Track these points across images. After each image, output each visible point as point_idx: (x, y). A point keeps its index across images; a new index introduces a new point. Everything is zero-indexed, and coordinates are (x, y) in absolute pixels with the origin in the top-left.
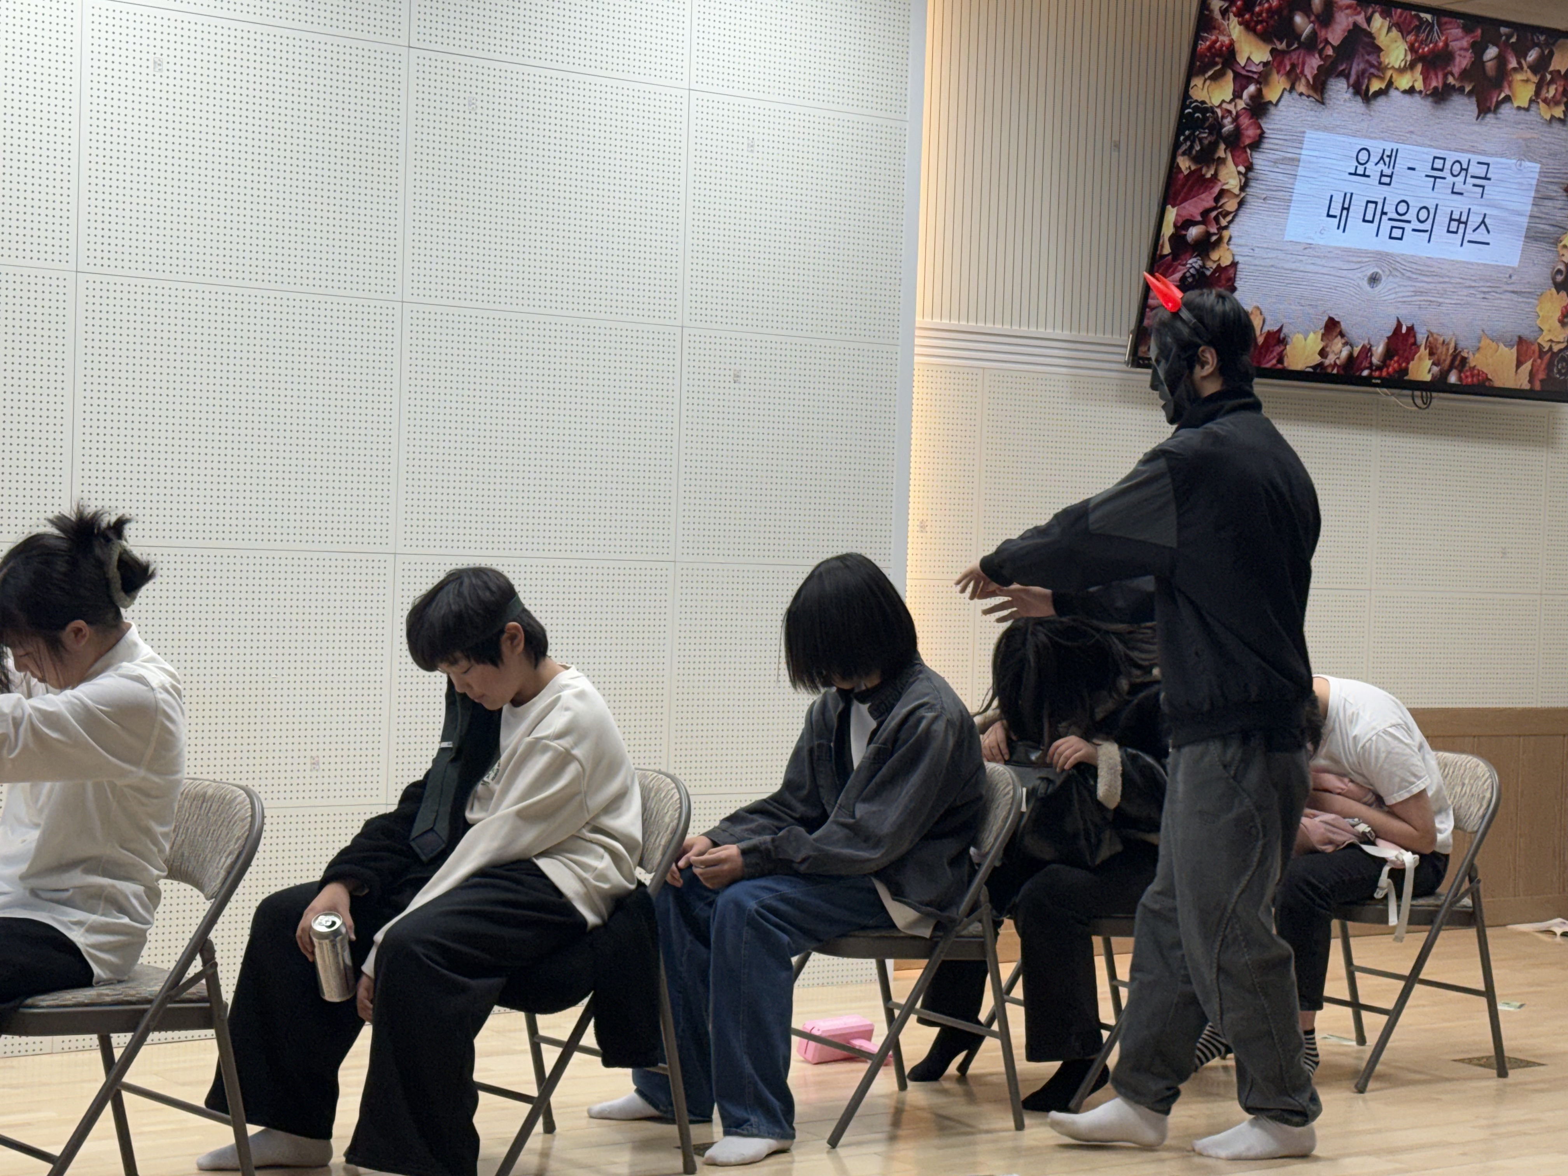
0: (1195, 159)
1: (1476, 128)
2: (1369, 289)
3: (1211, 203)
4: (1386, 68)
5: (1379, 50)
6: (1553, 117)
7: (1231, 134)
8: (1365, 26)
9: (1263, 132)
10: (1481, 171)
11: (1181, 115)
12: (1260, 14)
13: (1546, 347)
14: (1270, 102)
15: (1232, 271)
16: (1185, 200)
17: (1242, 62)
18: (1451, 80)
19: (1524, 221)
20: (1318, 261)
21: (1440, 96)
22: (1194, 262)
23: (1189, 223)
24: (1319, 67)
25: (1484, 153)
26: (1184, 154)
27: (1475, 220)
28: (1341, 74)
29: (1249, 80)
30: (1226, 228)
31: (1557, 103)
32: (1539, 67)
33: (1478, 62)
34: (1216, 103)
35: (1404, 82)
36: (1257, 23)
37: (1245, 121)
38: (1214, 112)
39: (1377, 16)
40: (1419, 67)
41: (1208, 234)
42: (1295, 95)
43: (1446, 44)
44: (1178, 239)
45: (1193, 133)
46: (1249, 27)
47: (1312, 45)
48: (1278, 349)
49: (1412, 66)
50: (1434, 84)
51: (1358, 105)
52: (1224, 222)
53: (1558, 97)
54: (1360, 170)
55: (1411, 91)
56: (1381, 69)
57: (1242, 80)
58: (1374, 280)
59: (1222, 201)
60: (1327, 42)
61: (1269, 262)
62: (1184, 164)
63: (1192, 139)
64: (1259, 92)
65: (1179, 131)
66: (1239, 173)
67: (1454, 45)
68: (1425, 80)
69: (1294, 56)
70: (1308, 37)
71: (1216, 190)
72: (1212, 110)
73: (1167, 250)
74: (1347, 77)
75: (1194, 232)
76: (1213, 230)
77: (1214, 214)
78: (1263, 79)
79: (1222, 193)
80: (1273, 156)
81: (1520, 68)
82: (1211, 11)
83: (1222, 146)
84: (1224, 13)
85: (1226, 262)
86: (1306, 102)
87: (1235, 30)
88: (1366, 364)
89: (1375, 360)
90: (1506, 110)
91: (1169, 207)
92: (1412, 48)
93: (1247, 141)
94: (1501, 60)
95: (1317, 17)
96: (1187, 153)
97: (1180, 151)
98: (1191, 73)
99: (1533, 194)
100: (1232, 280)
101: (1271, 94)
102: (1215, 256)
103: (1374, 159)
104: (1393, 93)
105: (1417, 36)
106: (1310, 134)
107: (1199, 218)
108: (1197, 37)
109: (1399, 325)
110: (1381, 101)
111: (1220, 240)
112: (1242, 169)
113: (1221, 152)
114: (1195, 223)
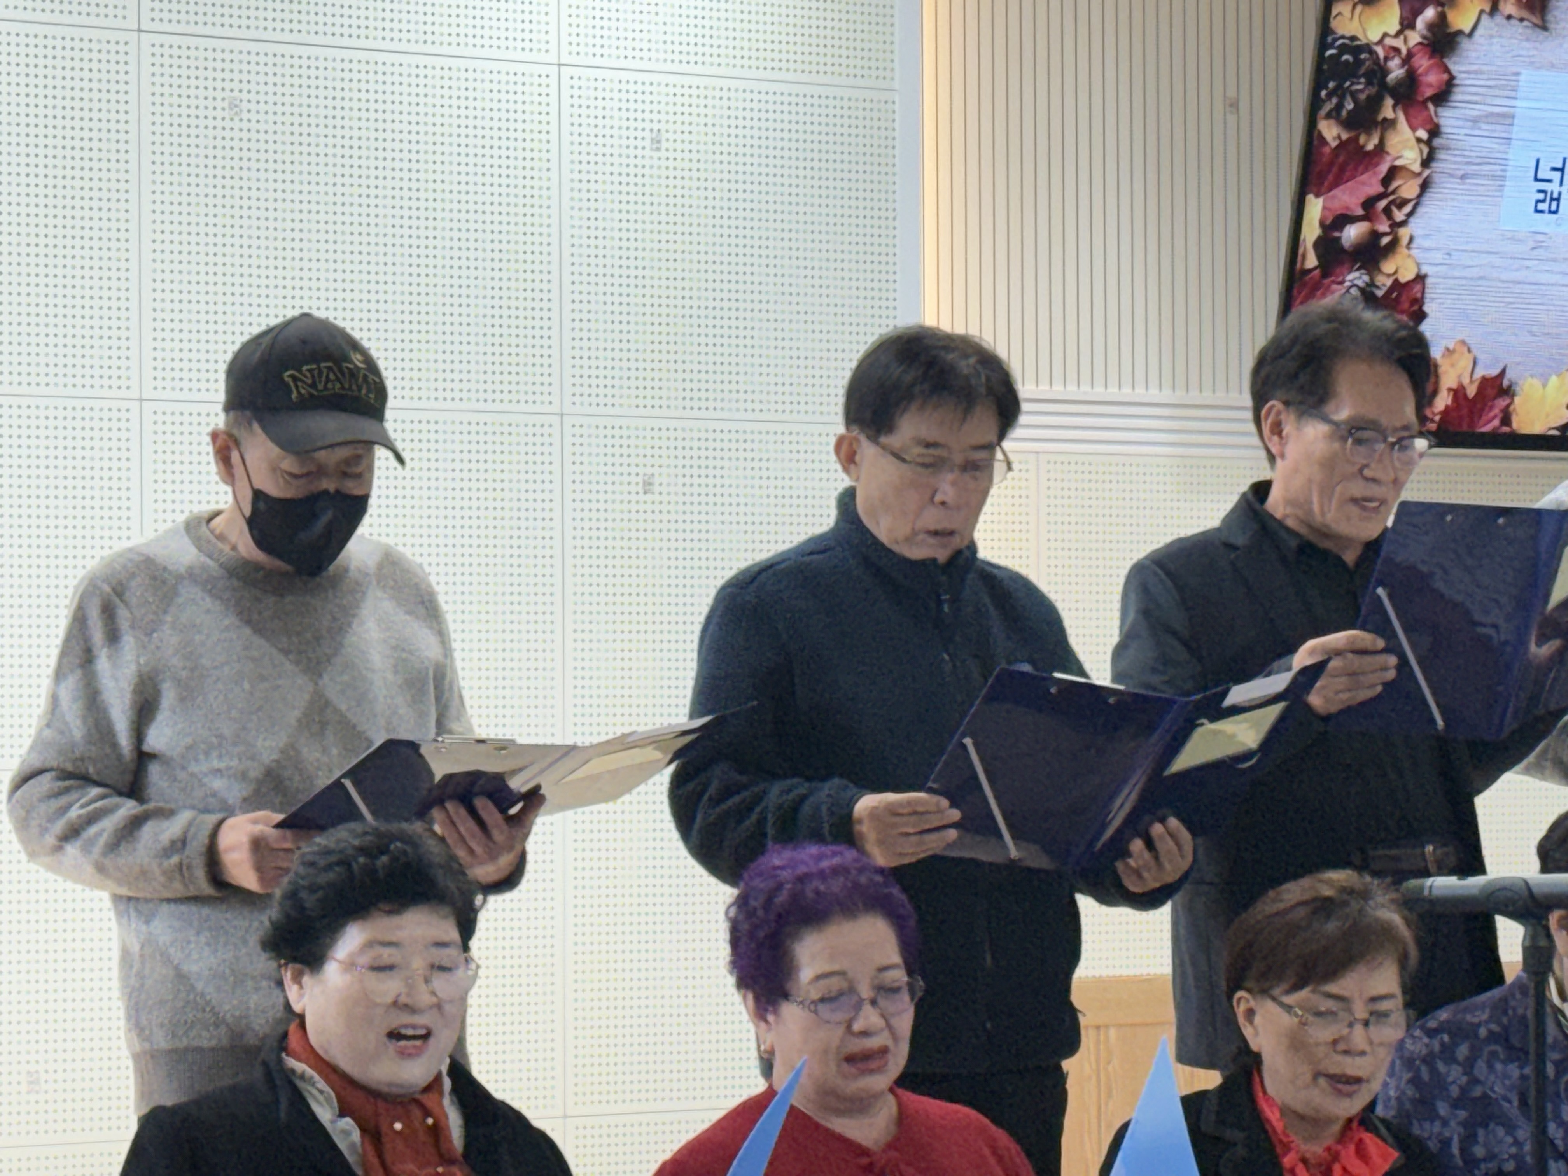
0: (1346, 124)
3: (1376, 188)
7: (1400, 83)
9: (1452, 78)
11: (1321, 59)
14: (1460, 32)
15: (1417, 288)
16: (1335, 185)
22: (1356, 278)
23: (1343, 220)
26: (1328, 116)
29: (1424, 1)
30: (1403, 223)
34: (1375, 38)
37: (1422, 63)
38: (1371, 52)
41: (1376, 235)
42: (1499, 19)
44: (1327, 242)
45: (1339, 87)
48: (1502, 403)
52: (1399, 216)
57: (1413, 2)
59: (1394, 185)
61: (1475, 272)
62: (1330, 132)
63: (1340, 92)
64: (1442, 18)
65: (1318, 83)
66: (1419, 140)
71: (1384, 168)
72: (1368, 48)
73: (1311, 261)
75: (1352, 233)
76: (1384, 227)
77: (1383, 204)
79: (1394, 172)
80: (1471, 112)
83: (1389, 102)
85: (1406, 276)
86: (1517, 28)
91: (1310, 198)
93: (1429, 93)
96: (1334, 114)
97: (1323, 112)
100: (1419, 302)
101: (1462, 20)
102: (1388, 266)
106: (1526, 75)
107: (1360, 212)
111: (1394, 244)
112: (1423, 134)
113: (1388, 110)
114: (1353, 220)
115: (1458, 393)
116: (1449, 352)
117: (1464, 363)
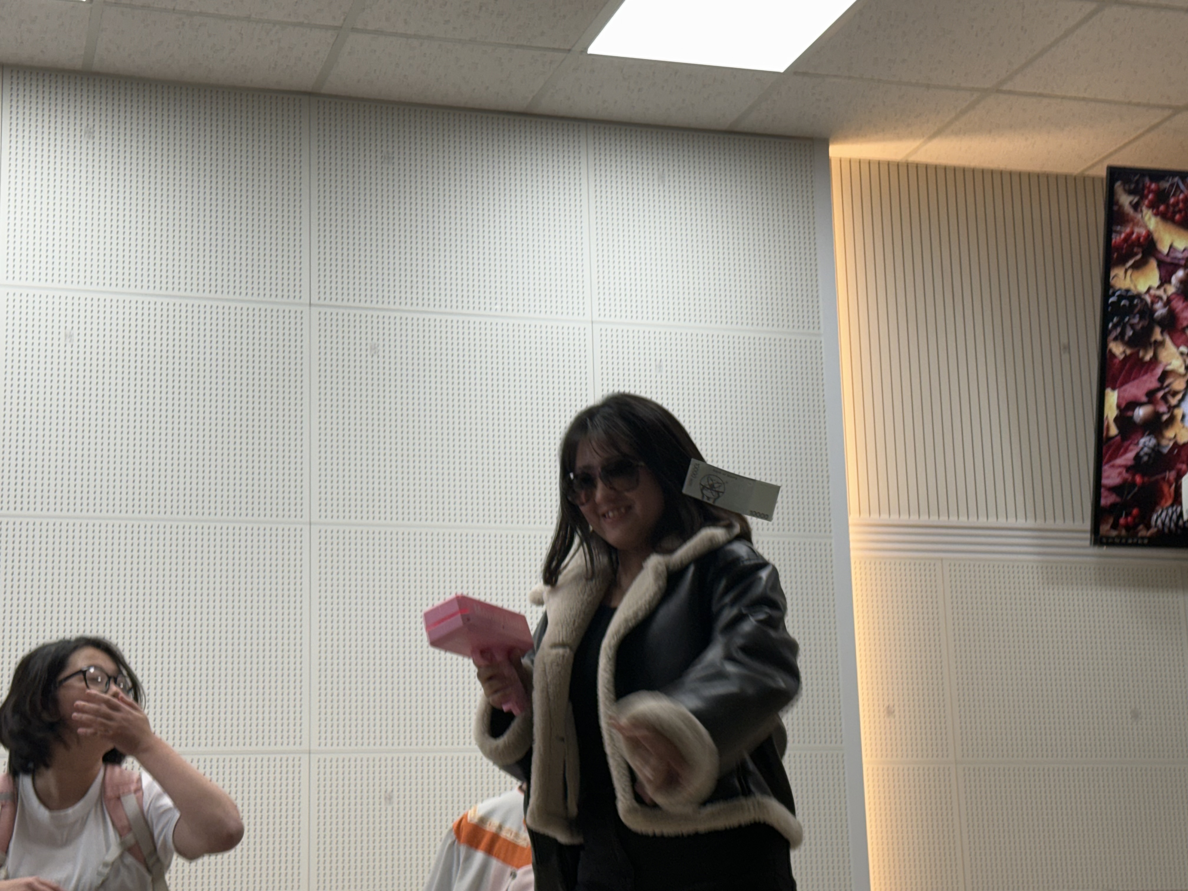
0: (1128, 344)
3: (1155, 384)
7: (1164, 317)
11: (1105, 304)
12: (1176, 204)
16: (1125, 382)
17: (1165, 250)
22: (1146, 442)
23: (1133, 404)
26: (1116, 339)
29: (1176, 266)
30: (1178, 406)
34: (1143, 290)
36: (1174, 213)
37: (1179, 305)
38: (1141, 299)
41: (1157, 415)
44: (1124, 419)
45: (1121, 320)
46: (1165, 217)
52: (1174, 401)
57: (1168, 267)
59: (1168, 382)
62: (1118, 349)
63: (1122, 324)
65: (1106, 318)
66: (1182, 354)
71: (1159, 371)
72: (1139, 296)
73: (1114, 431)
75: (1141, 413)
76: (1163, 408)
77: (1160, 394)
82: (1121, 207)
83: (1158, 330)
84: (1136, 207)
85: (1183, 440)
87: (1150, 221)
91: (1108, 390)
93: (1185, 324)
96: (1120, 338)
97: (1111, 337)
98: (1109, 265)
102: (1170, 434)
107: (1144, 399)
108: (1109, 233)
111: (1172, 419)
112: (1184, 349)
113: (1157, 335)
114: (1141, 404)
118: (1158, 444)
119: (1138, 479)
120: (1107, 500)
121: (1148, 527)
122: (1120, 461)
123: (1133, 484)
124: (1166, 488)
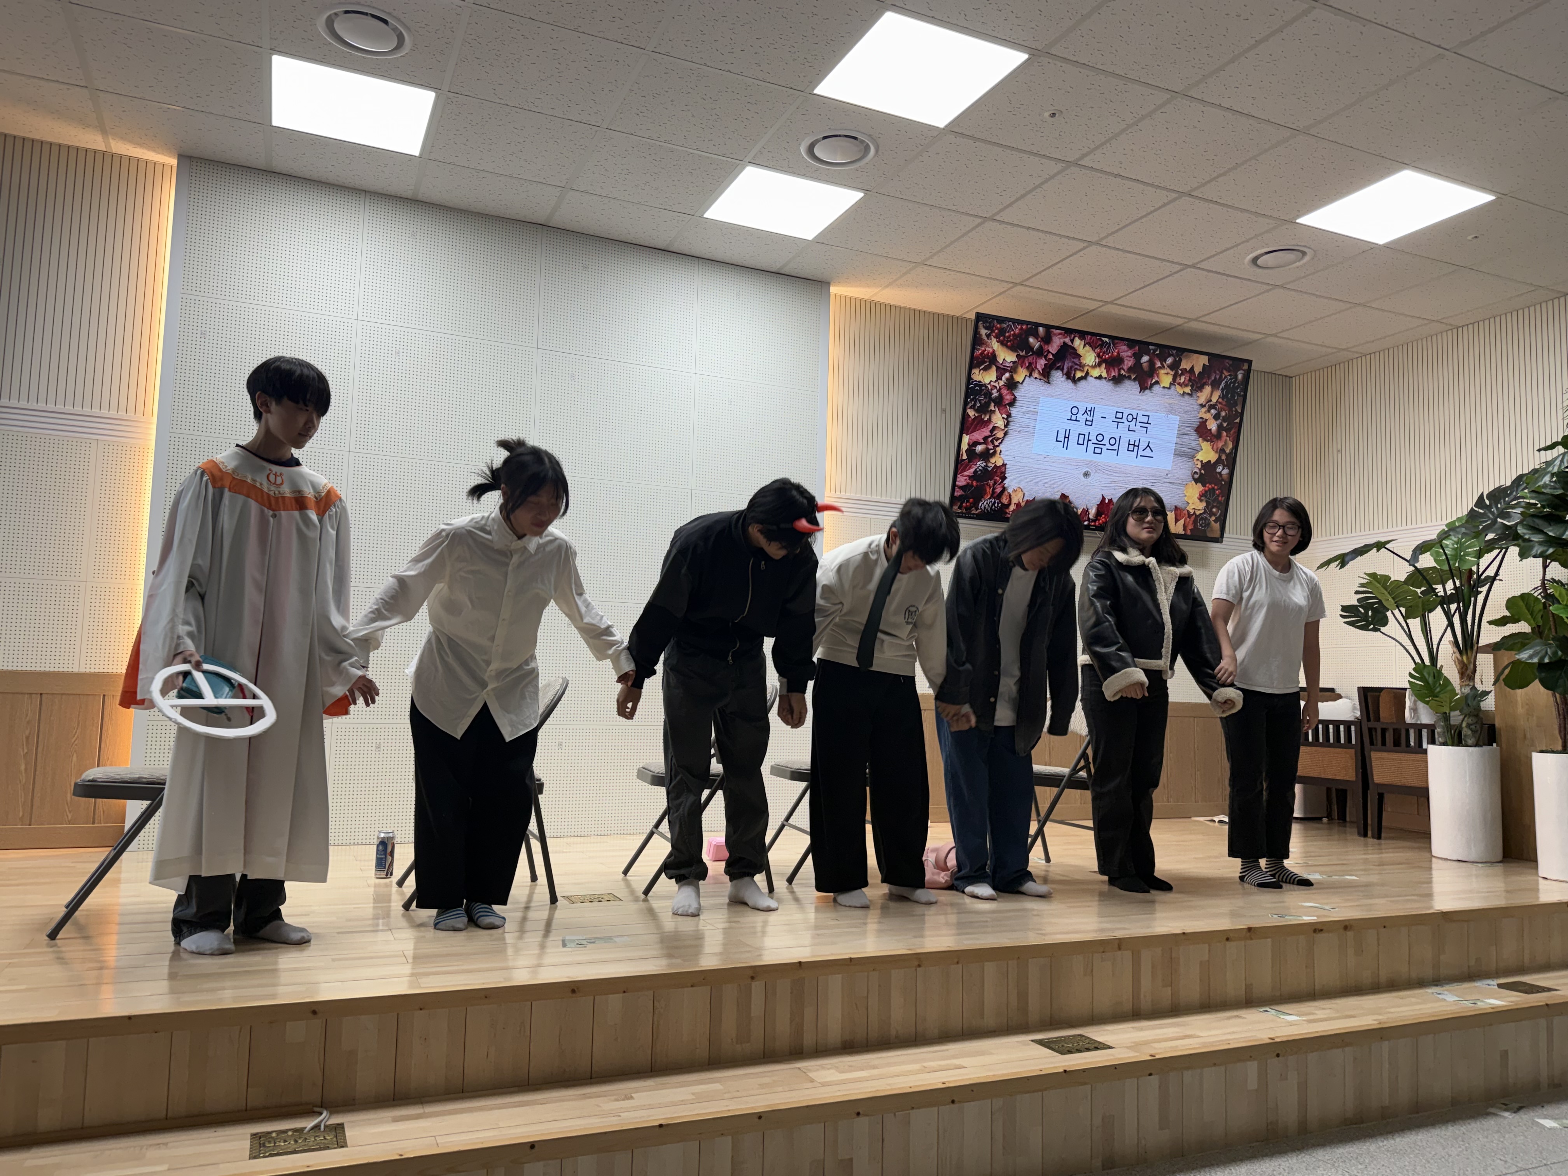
0: (977, 411)
1: (1140, 397)
2: (1083, 479)
3: (988, 434)
4: (1084, 365)
5: (1079, 356)
6: (1184, 393)
7: (996, 398)
8: (1070, 344)
9: (1015, 397)
10: (1145, 419)
11: (967, 388)
12: (1009, 337)
13: (1192, 512)
14: (1018, 382)
15: (1003, 468)
16: (973, 431)
17: (1000, 361)
18: (1123, 372)
19: (1173, 446)
20: (1053, 464)
21: (1117, 380)
22: (981, 464)
23: (976, 443)
24: (1045, 365)
25: (1146, 410)
26: (971, 408)
27: (1143, 445)
28: (1058, 368)
29: (1005, 371)
30: (998, 446)
31: (1186, 386)
32: (1174, 366)
33: (1138, 364)
34: (987, 381)
35: (1096, 373)
36: (1008, 341)
37: (1004, 392)
38: (986, 387)
39: (1077, 339)
40: (1104, 365)
41: (988, 450)
42: (1032, 378)
43: (1118, 353)
44: (971, 451)
45: (975, 397)
46: (1003, 343)
47: (1040, 353)
49: (1099, 365)
50: (1113, 374)
51: (1069, 384)
52: (996, 443)
53: (1186, 382)
54: (1074, 418)
55: (1100, 377)
56: (1081, 366)
57: (1001, 371)
58: (1086, 474)
59: (995, 432)
60: (1049, 352)
61: (1024, 464)
62: (971, 413)
63: (975, 401)
64: (1012, 377)
65: (967, 396)
66: (1003, 418)
67: (1123, 354)
68: (1107, 372)
69: (1031, 359)
70: (1037, 349)
71: (991, 427)
72: (985, 385)
73: (965, 457)
74: (1062, 370)
75: (979, 448)
76: (991, 447)
77: (990, 439)
78: (1013, 370)
79: (994, 428)
80: (1023, 410)
81: (1163, 367)
82: (981, 335)
83: (993, 404)
84: (988, 336)
85: (999, 464)
86: (1038, 382)
87: (995, 345)
88: (1085, 518)
89: (1091, 516)
90: (1156, 388)
91: (964, 435)
92: (1098, 356)
93: (1007, 402)
94: (1151, 363)
95: (1042, 339)
96: (973, 407)
97: (969, 406)
98: (971, 367)
99: (1176, 432)
100: (1005, 473)
101: (1019, 377)
102: (993, 460)
103: (1082, 411)
104: (1089, 378)
105: (1101, 349)
106: (1042, 399)
107: (982, 441)
108: (973, 349)
109: (1104, 499)
110: (1083, 382)
111: (995, 452)
112: (1005, 416)
113: (992, 407)
114: (980, 444)
115: (1018, 505)
116: (1015, 491)
117: (1020, 495)
118: (987, 466)
119: (974, 483)
120: (958, 493)
121: (977, 509)
122: (966, 473)
123: (972, 486)
124: (988, 489)
